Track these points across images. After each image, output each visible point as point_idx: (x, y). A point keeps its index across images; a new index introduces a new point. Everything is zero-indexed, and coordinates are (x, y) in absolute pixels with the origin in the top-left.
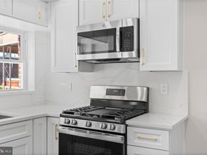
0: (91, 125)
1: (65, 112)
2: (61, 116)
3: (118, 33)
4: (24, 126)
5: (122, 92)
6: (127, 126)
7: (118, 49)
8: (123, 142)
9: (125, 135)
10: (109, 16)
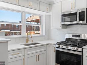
0: (68, 48)
1: (58, 43)
2: (56, 44)
3: (78, 14)
4: (44, 47)
5: (78, 36)
6: (83, 49)
7: (78, 20)
8: (81, 55)
9: (82, 52)
10: (74, 8)
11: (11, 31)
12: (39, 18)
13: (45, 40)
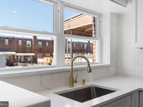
11: (18, 54)
12: (92, 23)
13: (110, 77)
